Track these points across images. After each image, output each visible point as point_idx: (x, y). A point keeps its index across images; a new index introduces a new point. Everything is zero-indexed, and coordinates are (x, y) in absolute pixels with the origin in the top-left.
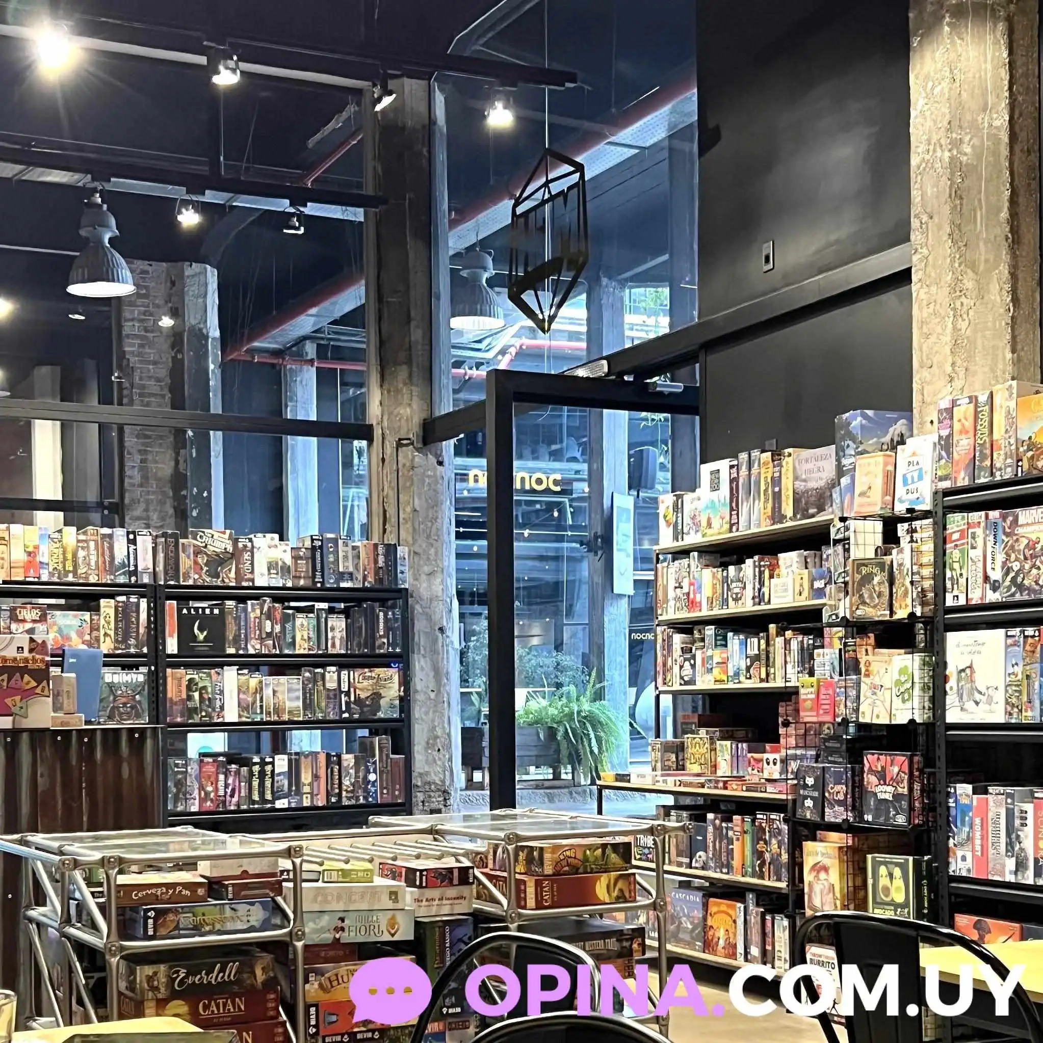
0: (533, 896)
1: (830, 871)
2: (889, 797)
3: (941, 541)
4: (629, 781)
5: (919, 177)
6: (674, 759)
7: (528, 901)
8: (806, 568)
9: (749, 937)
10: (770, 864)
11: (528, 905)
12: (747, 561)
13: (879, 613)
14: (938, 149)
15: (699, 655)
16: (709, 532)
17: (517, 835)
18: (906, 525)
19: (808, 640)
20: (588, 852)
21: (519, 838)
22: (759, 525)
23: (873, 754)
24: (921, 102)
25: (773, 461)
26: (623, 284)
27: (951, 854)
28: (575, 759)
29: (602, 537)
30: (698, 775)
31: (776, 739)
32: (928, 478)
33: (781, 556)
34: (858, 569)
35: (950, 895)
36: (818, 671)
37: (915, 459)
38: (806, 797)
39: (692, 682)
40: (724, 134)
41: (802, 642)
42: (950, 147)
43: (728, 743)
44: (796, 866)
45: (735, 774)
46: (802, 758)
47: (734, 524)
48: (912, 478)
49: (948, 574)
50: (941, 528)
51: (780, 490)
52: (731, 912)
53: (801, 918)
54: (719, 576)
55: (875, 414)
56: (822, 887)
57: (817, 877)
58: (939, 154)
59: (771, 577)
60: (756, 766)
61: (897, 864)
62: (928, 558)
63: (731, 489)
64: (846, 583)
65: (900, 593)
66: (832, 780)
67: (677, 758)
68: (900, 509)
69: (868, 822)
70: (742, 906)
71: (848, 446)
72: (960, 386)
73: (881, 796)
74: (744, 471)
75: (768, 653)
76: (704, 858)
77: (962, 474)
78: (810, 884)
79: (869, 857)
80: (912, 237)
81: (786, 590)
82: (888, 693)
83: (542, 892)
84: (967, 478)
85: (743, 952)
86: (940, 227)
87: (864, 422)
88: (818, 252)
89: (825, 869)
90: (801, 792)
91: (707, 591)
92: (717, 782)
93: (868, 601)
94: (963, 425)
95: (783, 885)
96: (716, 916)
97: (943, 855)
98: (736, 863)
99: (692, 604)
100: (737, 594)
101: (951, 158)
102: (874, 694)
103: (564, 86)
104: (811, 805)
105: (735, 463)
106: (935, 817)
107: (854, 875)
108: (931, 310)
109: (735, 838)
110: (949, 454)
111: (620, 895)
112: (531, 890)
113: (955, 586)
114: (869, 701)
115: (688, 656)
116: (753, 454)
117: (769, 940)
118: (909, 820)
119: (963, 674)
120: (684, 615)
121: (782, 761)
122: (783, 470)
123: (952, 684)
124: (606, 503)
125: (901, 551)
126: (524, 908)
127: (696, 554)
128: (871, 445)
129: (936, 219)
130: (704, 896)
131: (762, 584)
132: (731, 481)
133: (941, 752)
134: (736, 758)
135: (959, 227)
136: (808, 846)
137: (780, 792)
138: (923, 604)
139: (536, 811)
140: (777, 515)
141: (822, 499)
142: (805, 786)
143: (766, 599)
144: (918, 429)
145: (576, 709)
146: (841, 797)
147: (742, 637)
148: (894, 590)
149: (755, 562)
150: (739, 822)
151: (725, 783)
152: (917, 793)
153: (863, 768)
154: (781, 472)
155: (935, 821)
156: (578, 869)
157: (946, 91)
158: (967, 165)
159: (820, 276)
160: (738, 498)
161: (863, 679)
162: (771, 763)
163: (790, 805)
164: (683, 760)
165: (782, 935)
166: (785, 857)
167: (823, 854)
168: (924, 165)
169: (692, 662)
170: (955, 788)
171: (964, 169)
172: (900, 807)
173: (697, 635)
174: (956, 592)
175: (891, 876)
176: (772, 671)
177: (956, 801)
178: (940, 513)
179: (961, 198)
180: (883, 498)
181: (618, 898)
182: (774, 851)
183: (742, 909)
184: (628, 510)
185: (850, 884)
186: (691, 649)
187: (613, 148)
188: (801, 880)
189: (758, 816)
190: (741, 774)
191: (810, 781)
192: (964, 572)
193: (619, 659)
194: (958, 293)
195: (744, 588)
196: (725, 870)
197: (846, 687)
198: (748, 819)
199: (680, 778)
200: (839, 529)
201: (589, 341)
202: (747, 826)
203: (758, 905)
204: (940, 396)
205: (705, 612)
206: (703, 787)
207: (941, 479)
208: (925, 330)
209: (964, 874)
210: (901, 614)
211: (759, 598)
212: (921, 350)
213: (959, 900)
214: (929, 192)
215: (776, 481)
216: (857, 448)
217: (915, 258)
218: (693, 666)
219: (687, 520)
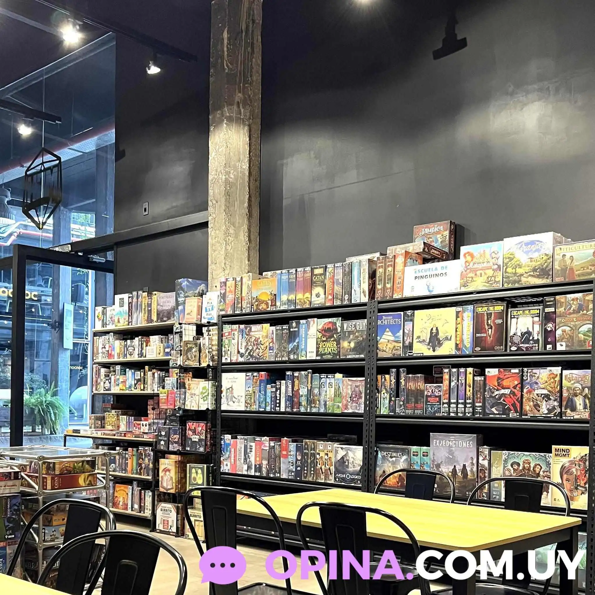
0: (50, 484)
1: (171, 472)
2: (197, 440)
3: (221, 336)
4: (79, 433)
5: (212, 185)
6: (100, 423)
7: (48, 486)
8: (162, 343)
9: (134, 500)
10: (144, 469)
11: (48, 488)
12: (136, 338)
13: (195, 364)
14: (220, 174)
15: (113, 378)
16: (119, 324)
17: (43, 457)
18: (206, 328)
19: (163, 374)
20: (76, 464)
21: (44, 458)
22: (141, 323)
23: (191, 422)
24: (214, 154)
25: (148, 296)
26: (71, 210)
27: (222, 464)
28: (43, 423)
29: (58, 322)
30: (112, 430)
31: (146, 415)
32: (215, 310)
33: (151, 337)
34: (186, 345)
35: (221, 480)
36: (167, 387)
37: (210, 301)
38: (161, 440)
39: (109, 389)
40: (127, 153)
41: (160, 374)
42: (225, 174)
43: (125, 417)
44: (156, 470)
45: (128, 430)
46: (158, 423)
47: (130, 322)
48: (209, 309)
49: (223, 349)
50: (221, 330)
51: (151, 309)
52: (126, 490)
53: (157, 492)
54: (123, 344)
55: (192, 281)
56: (167, 478)
57: (165, 474)
58: (221, 176)
59: (147, 346)
60: (138, 426)
61: (199, 468)
62: (215, 342)
63: (129, 306)
64: (181, 350)
65: (204, 356)
66: (173, 433)
67: (101, 422)
68: (204, 321)
69: (188, 450)
70: (131, 487)
71: (181, 293)
72: (228, 273)
73: (193, 440)
74: (135, 300)
75: (144, 378)
76: (114, 467)
77: (230, 309)
78: (162, 477)
79: (188, 465)
80: (209, 209)
81: (153, 352)
82: (197, 397)
83: (54, 482)
84: (231, 311)
85: (130, 507)
86: (220, 206)
87: (188, 284)
88: (168, 209)
89: (169, 470)
90: (159, 438)
91: (117, 350)
92: (121, 434)
93: (190, 359)
94: (230, 289)
95: (150, 478)
96: (119, 492)
97: (218, 463)
98: (129, 468)
99: (110, 355)
100: (131, 352)
101: (226, 178)
102: (192, 397)
103: (55, 122)
104: (163, 444)
105: (131, 296)
106: (215, 448)
107: (181, 473)
108: (216, 240)
109: (129, 458)
110: (224, 300)
111: (90, 483)
112: (49, 482)
113: (226, 354)
114: (189, 400)
115: (108, 378)
116: (139, 293)
117: (143, 501)
118: (205, 449)
119: (228, 390)
120: (106, 360)
121: (149, 425)
122: (153, 301)
123: (224, 394)
124: (61, 307)
125: (204, 339)
126: (46, 489)
127: (112, 334)
128: (190, 294)
129: (219, 203)
130: (114, 483)
131: (142, 349)
132: (129, 303)
133: (219, 422)
134: (129, 423)
135: (228, 207)
136: (162, 461)
137: (150, 438)
138: (213, 361)
139: (46, 446)
140: (150, 320)
141: (169, 314)
142: (161, 435)
143: (144, 355)
144: (210, 289)
145: (44, 400)
146: (176, 440)
147: (133, 371)
148: (201, 355)
149: (139, 339)
150: (131, 451)
151: (125, 434)
152: (209, 438)
153: (186, 428)
154: (151, 301)
155: (216, 450)
156: (71, 472)
157: (224, 151)
158: (232, 182)
159: (168, 220)
160: (132, 311)
161: (187, 391)
162: (144, 426)
163: (154, 444)
164: (104, 424)
165: (148, 499)
166: (151, 466)
167: (168, 464)
168: (214, 180)
169: (110, 381)
170: (224, 436)
171: (230, 184)
172: (202, 444)
173: (112, 369)
174: (226, 357)
175: (197, 473)
176: (146, 386)
177: (224, 442)
178: (220, 323)
179: (229, 195)
180: (197, 316)
181: (89, 484)
182: (146, 463)
183: (131, 488)
184: (71, 311)
185: (179, 476)
186: (109, 375)
187: (71, 151)
188: (158, 475)
189: (140, 448)
190: (131, 430)
191: (163, 433)
192: (230, 349)
193: (65, 378)
194: (227, 235)
195: (134, 350)
196: (123, 472)
197: (180, 394)
198: (135, 449)
199: (104, 432)
200: (177, 328)
201: (54, 234)
202: (135, 453)
203: (138, 486)
204: (219, 276)
205: (116, 359)
206: (115, 435)
207: (221, 310)
208: (214, 248)
209: (227, 471)
210: (204, 365)
211: (141, 355)
212: (212, 255)
213: (223, 482)
214: (216, 191)
215: (150, 305)
216: (185, 294)
217: (210, 218)
218: (110, 383)
219: (108, 318)
